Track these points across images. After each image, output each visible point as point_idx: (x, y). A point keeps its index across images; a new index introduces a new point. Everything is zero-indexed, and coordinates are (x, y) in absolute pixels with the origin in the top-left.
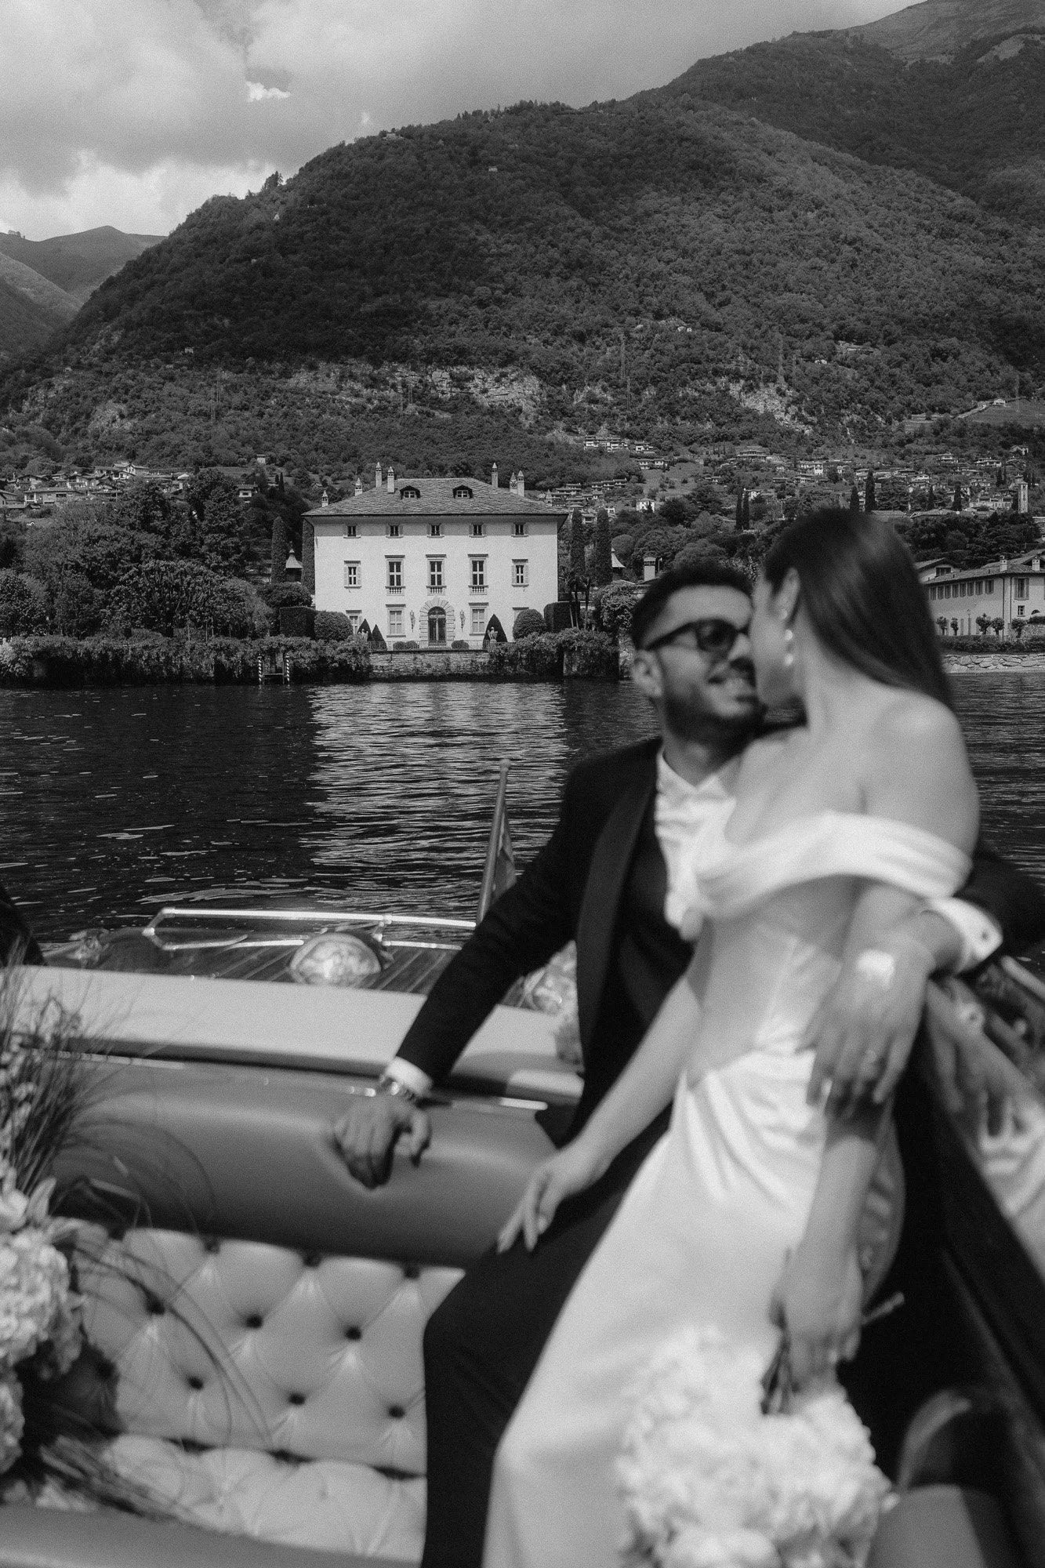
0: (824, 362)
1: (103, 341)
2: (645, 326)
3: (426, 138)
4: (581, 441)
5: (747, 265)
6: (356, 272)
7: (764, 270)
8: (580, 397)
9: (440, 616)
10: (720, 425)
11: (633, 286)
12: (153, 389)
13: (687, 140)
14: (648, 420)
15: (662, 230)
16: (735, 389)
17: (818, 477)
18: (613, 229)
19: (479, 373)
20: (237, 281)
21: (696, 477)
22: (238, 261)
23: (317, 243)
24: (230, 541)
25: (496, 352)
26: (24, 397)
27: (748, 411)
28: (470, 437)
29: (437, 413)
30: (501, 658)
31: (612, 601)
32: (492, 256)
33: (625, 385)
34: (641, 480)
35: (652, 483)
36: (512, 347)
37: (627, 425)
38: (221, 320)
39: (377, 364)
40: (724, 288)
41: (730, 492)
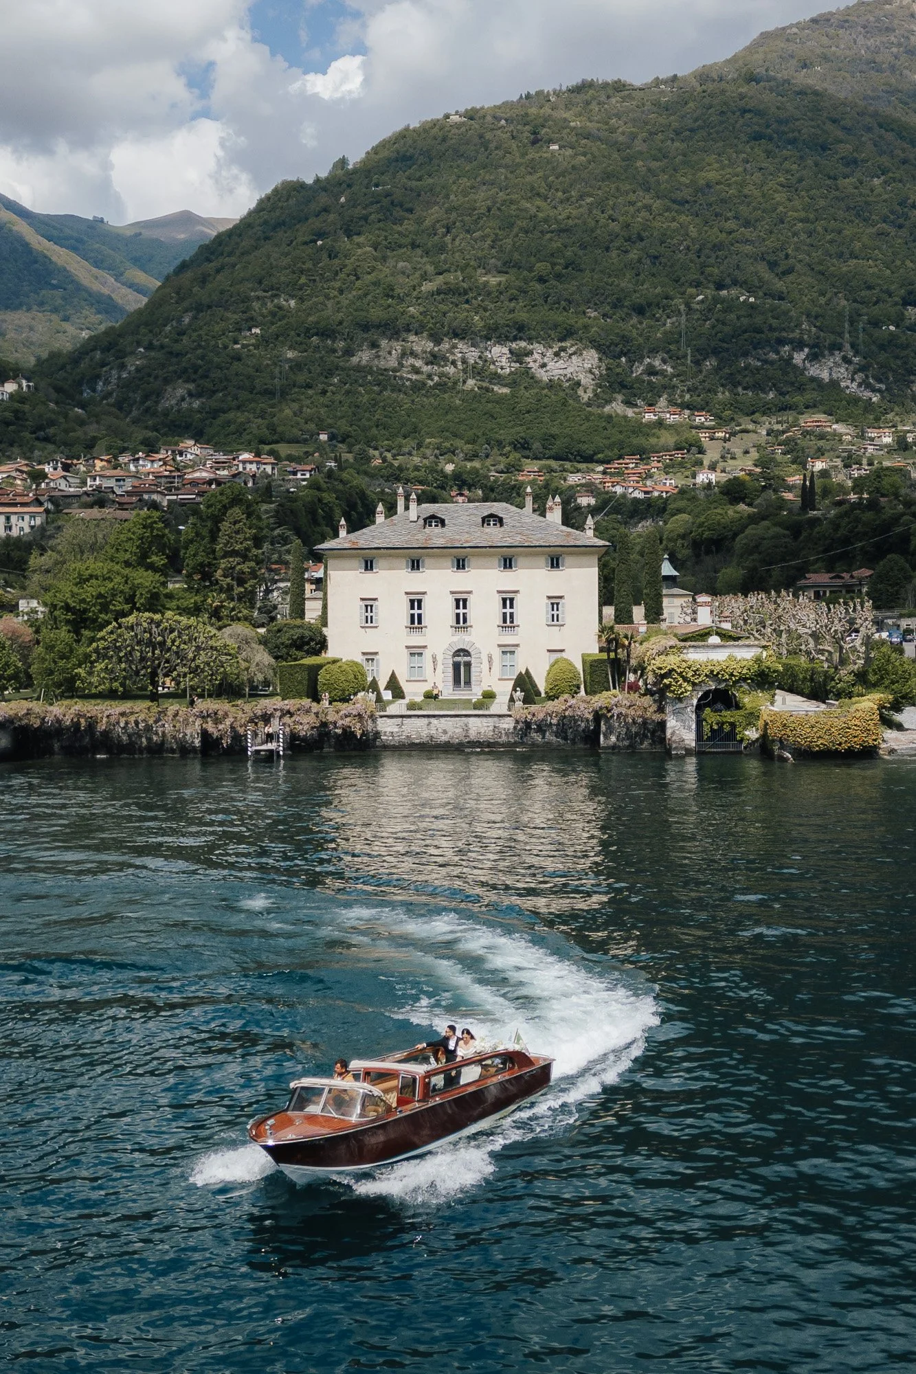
0: (892, 328)
1: (174, 323)
2: (706, 297)
3: (489, 118)
4: (640, 413)
5: (810, 235)
6: (419, 251)
7: (828, 237)
8: (639, 370)
9: (466, 659)
10: (783, 394)
11: (694, 257)
12: (221, 369)
13: (749, 111)
14: (709, 391)
15: (723, 201)
16: (799, 358)
17: (886, 446)
18: (674, 201)
19: (538, 348)
20: (304, 263)
21: (758, 447)
22: (305, 243)
23: (381, 225)
24: (245, 567)
25: (556, 326)
26: (98, 377)
27: (813, 379)
28: (528, 412)
29: (496, 388)
30: (528, 725)
31: (658, 662)
32: (552, 232)
33: (685, 356)
34: (701, 451)
35: (712, 455)
36: (572, 322)
37: (687, 397)
38: (287, 301)
39: (438, 342)
40: (787, 256)
41: (793, 462)
